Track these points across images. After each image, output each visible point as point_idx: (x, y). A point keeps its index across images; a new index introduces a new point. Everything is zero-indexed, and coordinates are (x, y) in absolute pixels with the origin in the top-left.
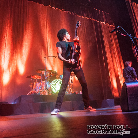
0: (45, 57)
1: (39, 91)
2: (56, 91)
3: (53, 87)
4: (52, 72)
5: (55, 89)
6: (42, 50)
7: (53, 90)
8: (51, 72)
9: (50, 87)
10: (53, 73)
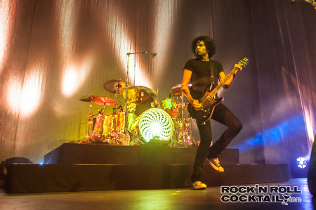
0: (128, 54)
1: (109, 136)
2: (152, 138)
3: (144, 127)
4: (143, 90)
5: (148, 133)
6: (121, 36)
7: (143, 136)
8: (140, 90)
9: (137, 127)
10: (145, 93)
